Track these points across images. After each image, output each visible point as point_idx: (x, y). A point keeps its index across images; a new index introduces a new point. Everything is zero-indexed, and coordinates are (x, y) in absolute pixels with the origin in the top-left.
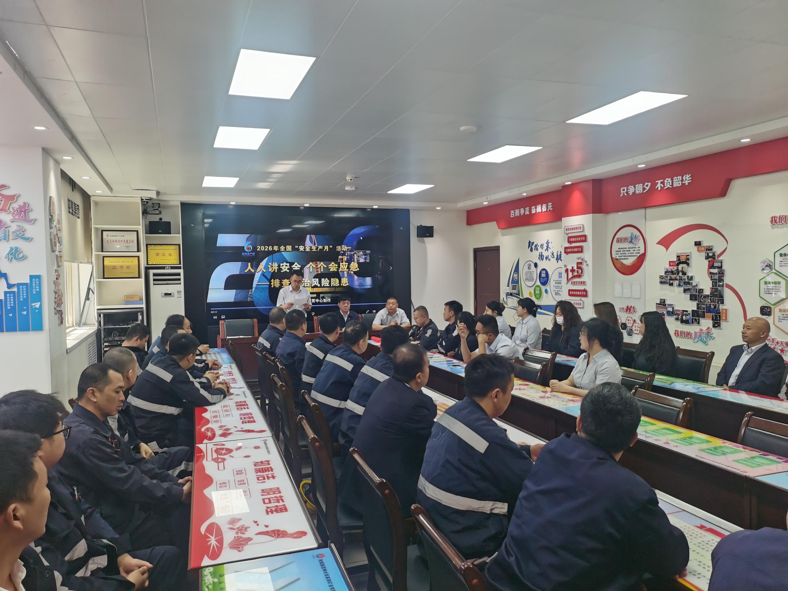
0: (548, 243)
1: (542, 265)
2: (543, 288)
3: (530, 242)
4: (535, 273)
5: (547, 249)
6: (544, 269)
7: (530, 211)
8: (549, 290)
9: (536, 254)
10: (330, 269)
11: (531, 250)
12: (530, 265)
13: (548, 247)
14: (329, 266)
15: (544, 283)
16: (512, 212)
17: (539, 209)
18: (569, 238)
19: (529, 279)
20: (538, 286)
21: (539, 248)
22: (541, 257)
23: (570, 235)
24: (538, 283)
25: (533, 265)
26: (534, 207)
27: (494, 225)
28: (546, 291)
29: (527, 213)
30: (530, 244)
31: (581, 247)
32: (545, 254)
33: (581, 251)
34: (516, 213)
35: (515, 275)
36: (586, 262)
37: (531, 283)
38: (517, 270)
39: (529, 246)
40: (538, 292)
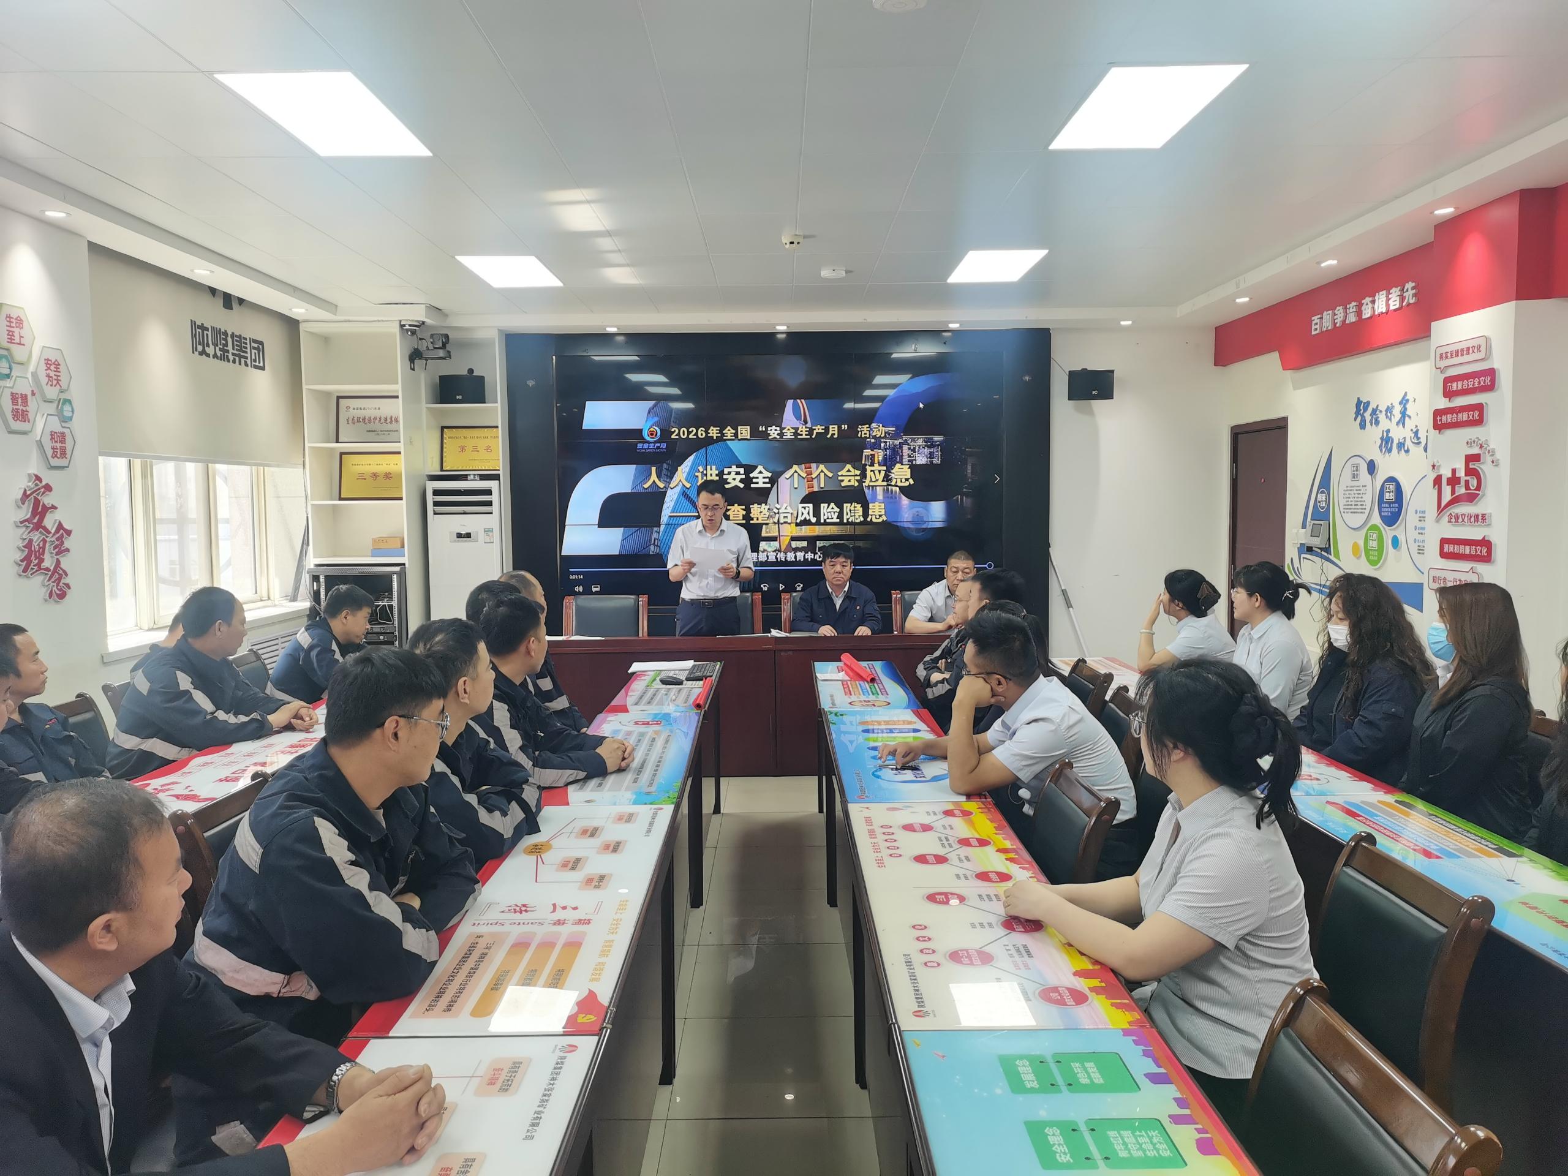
0: (1404, 402)
1: (1390, 465)
2: (1388, 533)
3: (1359, 402)
4: (1370, 487)
5: (1402, 422)
6: (1391, 479)
7: (1359, 313)
8: (1402, 538)
9: (1374, 434)
10: (843, 481)
11: (1363, 426)
12: (1356, 467)
13: (1404, 413)
14: (840, 474)
15: (1391, 519)
16: (1316, 319)
17: (1383, 303)
18: (1447, 381)
19: (1354, 508)
20: (1374, 527)
21: (1382, 417)
22: (1386, 442)
23: (1451, 372)
24: (1376, 519)
25: (1364, 467)
26: (1368, 300)
27: (1272, 360)
28: (1395, 542)
29: (1352, 318)
30: (1361, 407)
31: (1480, 407)
32: (1397, 434)
33: (1479, 422)
34: (1324, 322)
35: (1322, 497)
36: (1492, 453)
37: (1357, 520)
38: (1325, 482)
39: (1357, 413)
40: (1373, 544)
